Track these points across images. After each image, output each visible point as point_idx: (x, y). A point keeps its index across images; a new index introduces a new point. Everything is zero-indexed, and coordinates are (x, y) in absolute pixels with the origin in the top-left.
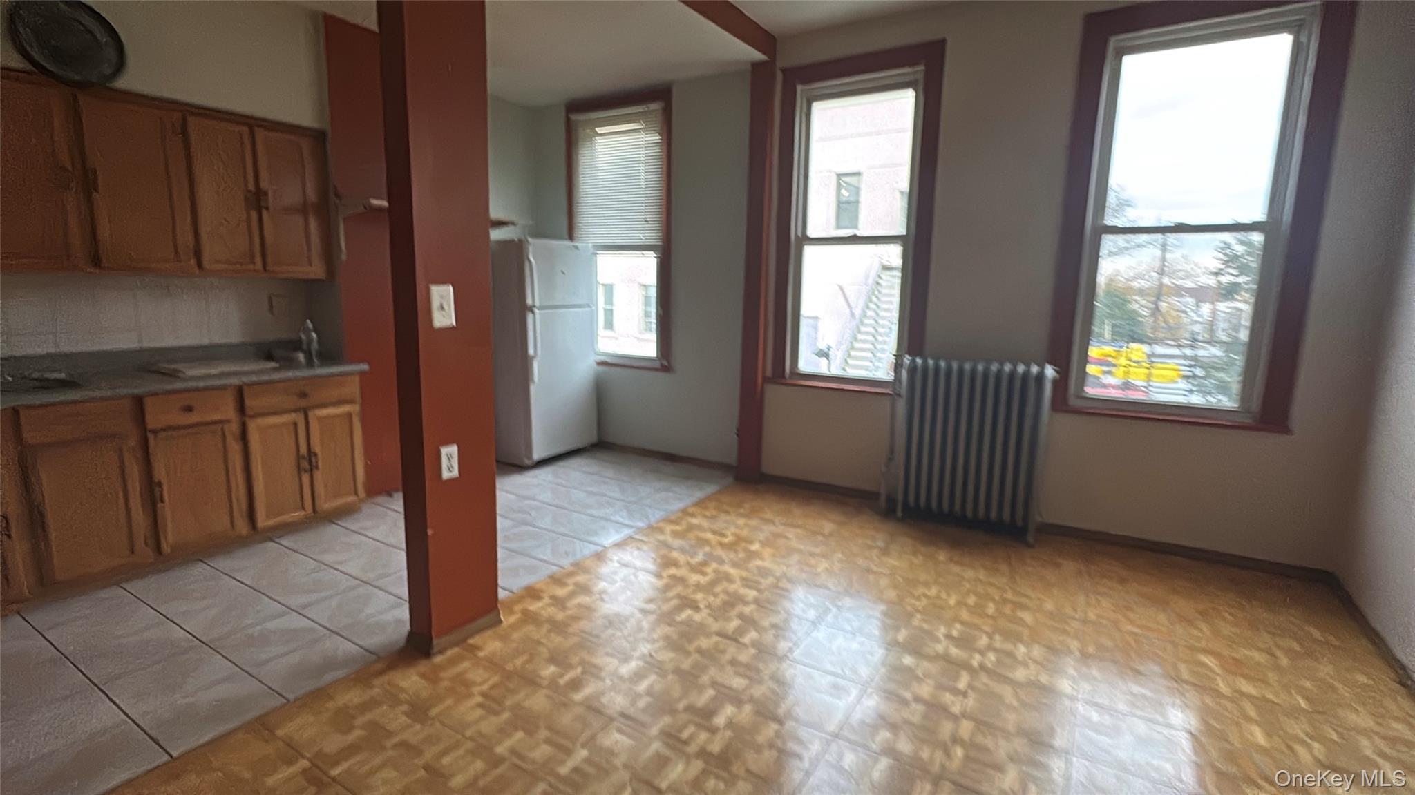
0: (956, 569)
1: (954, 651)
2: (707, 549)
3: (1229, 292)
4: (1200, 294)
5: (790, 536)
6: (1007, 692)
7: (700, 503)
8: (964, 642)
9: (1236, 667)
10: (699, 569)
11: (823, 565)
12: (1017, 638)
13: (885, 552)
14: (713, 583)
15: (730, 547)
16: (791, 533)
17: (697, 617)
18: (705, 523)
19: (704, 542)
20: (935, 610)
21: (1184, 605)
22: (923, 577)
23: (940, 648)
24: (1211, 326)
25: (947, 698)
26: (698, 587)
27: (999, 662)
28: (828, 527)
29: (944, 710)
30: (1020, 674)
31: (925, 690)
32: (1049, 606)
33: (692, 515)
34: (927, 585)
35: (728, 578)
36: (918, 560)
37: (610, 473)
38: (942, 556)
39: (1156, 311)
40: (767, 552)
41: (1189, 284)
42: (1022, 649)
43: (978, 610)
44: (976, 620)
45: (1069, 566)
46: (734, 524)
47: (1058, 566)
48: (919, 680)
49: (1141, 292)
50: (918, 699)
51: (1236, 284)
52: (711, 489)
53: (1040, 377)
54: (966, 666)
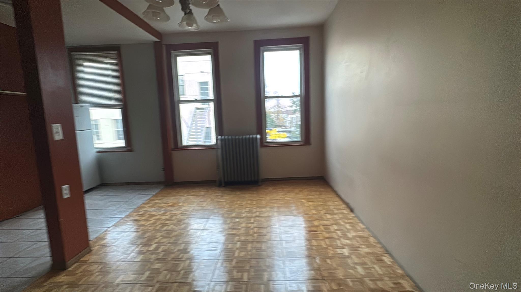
0: (243, 195)
1: (249, 215)
2: (164, 209)
3: (294, 111)
4: (287, 112)
5: (191, 198)
6: (263, 220)
7: (155, 196)
8: (250, 212)
9: (308, 200)
10: (164, 214)
11: (205, 204)
12: (263, 207)
13: (222, 196)
14: (171, 217)
15: (172, 206)
16: (191, 197)
17: (170, 228)
18: (160, 201)
19: (162, 207)
20: (241, 207)
21: (297, 191)
22: (235, 199)
23: (244, 215)
24: (291, 121)
25: (250, 225)
26: (166, 220)
27: (260, 214)
28: (203, 193)
29: (250, 227)
30: (265, 215)
31: (243, 225)
32: (268, 198)
33: (154, 200)
34: (237, 201)
35: (175, 215)
36: (232, 196)
37: (111, 194)
38: (238, 193)
39: (278, 118)
40: (185, 205)
41: (284, 110)
42: (264, 209)
43: (251, 204)
44: (251, 206)
45: (271, 188)
46: (171, 200)
47: (268, 189)
48: (241, 223)
49: (274, 113)
50: (243, 228)
51: (296, 110)
52: (157, 191)
53: (256, 138)
54: (252, 217)
